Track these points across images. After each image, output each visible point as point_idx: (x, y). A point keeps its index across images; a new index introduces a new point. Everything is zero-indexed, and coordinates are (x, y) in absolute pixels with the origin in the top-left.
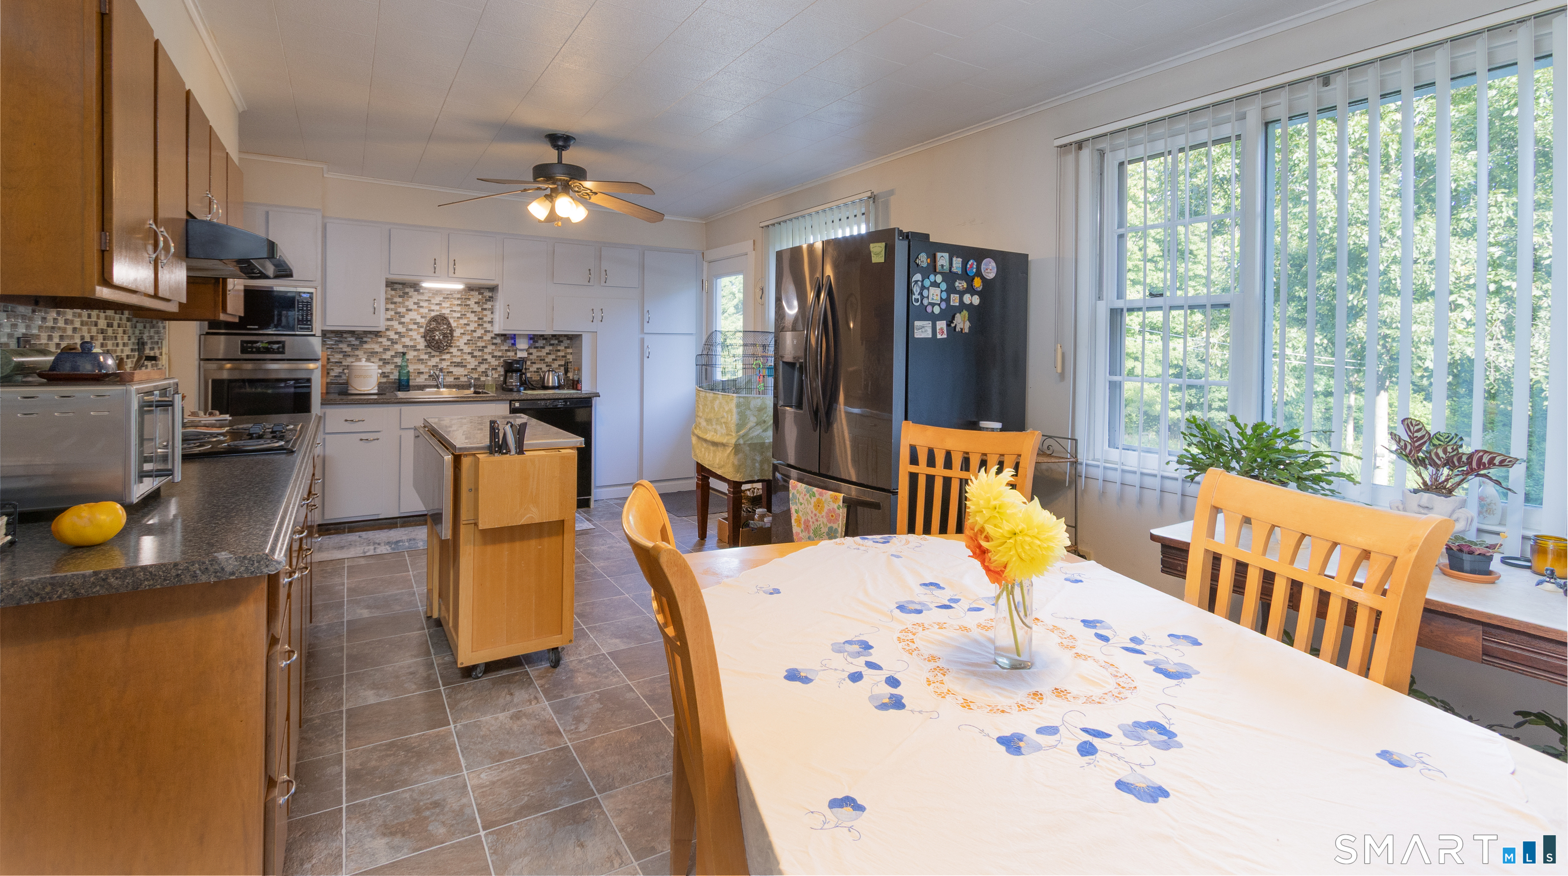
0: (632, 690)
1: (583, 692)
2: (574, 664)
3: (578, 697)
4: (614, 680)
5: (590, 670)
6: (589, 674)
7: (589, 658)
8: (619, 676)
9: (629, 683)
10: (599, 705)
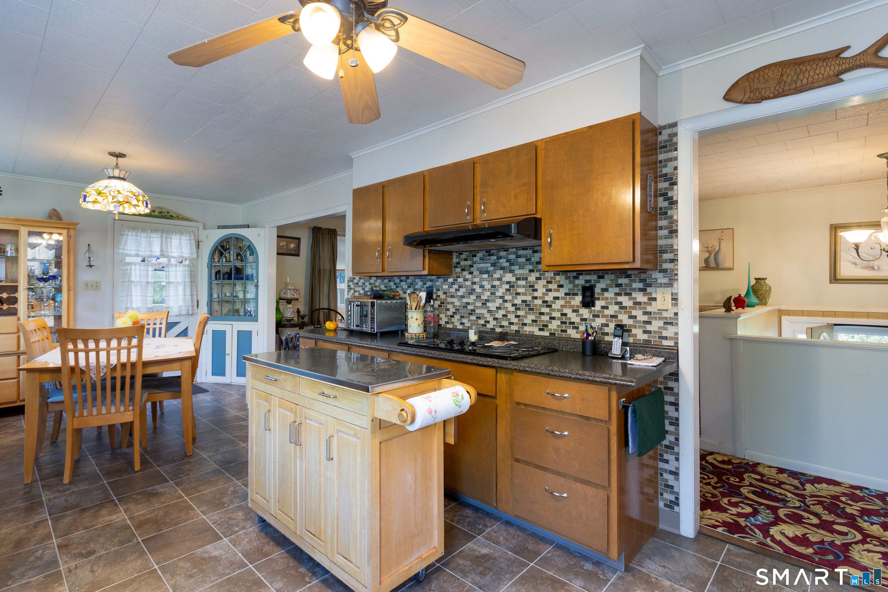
0: (202, 512)
1: (236, 507)
2: (248, 525)
3: (238, 503)
4: (215, 517)
5: (234, 522)
6: (234, 519)
7: (238, 531)
8: (212, 520)
9: (204, 517)
10: (224, 500)
